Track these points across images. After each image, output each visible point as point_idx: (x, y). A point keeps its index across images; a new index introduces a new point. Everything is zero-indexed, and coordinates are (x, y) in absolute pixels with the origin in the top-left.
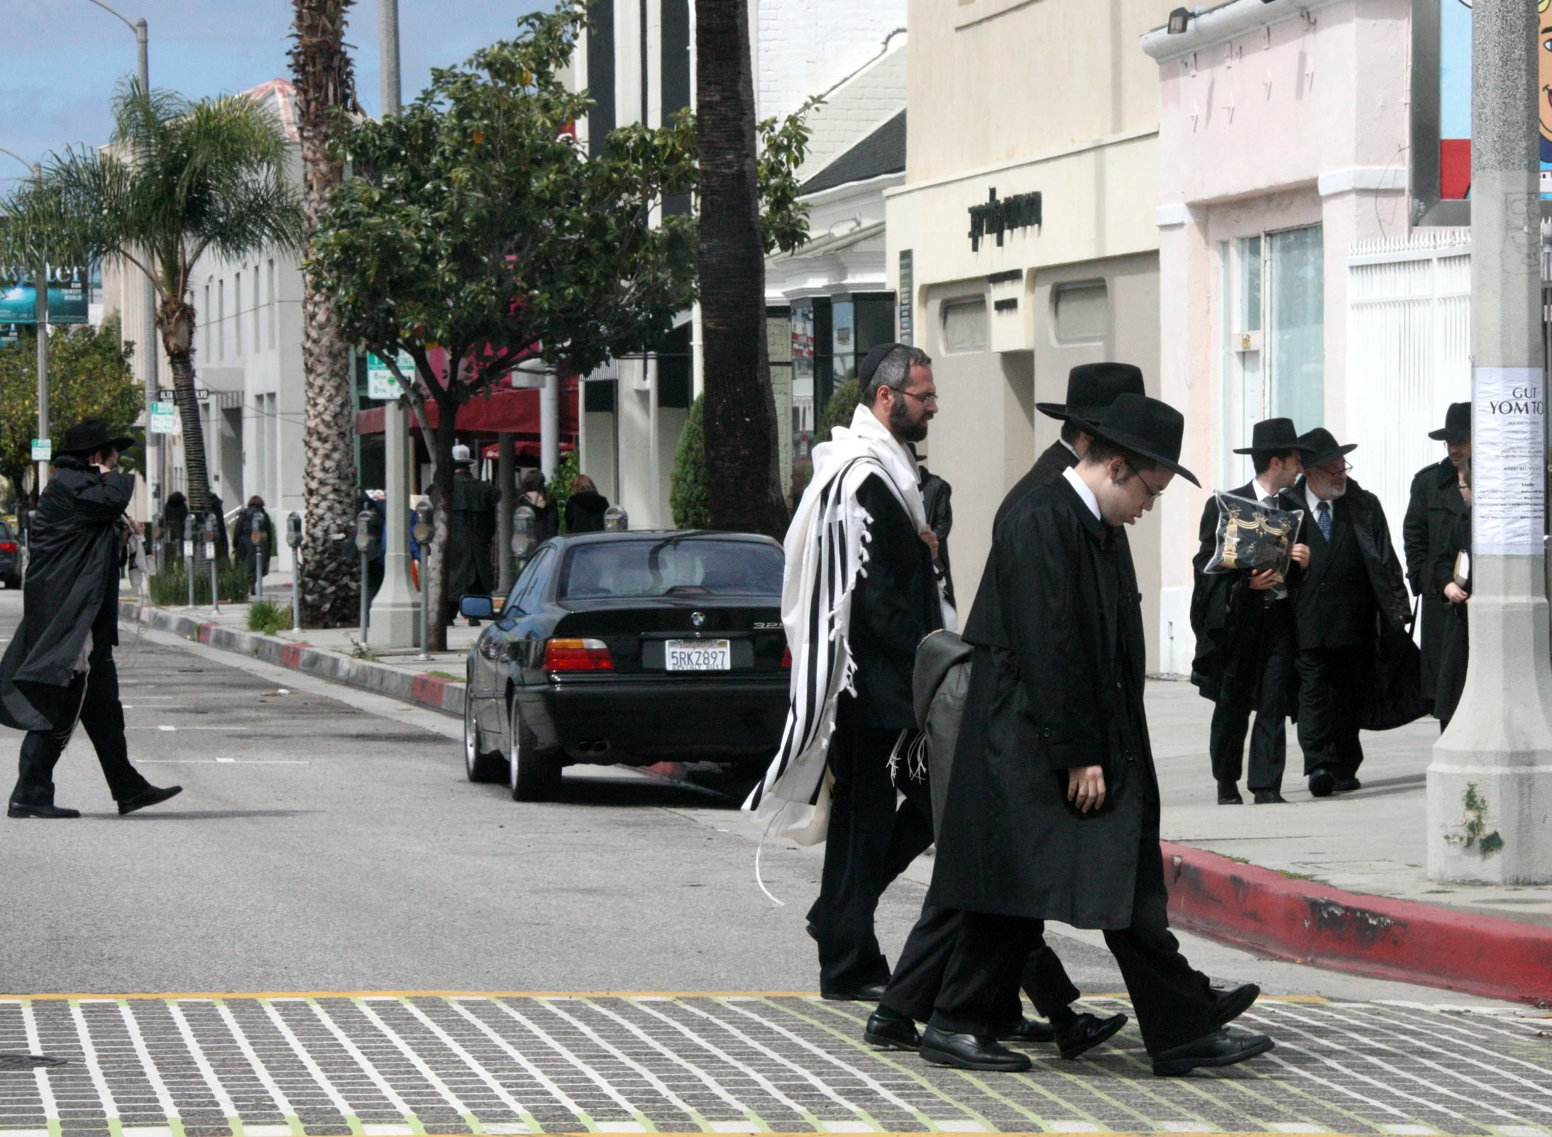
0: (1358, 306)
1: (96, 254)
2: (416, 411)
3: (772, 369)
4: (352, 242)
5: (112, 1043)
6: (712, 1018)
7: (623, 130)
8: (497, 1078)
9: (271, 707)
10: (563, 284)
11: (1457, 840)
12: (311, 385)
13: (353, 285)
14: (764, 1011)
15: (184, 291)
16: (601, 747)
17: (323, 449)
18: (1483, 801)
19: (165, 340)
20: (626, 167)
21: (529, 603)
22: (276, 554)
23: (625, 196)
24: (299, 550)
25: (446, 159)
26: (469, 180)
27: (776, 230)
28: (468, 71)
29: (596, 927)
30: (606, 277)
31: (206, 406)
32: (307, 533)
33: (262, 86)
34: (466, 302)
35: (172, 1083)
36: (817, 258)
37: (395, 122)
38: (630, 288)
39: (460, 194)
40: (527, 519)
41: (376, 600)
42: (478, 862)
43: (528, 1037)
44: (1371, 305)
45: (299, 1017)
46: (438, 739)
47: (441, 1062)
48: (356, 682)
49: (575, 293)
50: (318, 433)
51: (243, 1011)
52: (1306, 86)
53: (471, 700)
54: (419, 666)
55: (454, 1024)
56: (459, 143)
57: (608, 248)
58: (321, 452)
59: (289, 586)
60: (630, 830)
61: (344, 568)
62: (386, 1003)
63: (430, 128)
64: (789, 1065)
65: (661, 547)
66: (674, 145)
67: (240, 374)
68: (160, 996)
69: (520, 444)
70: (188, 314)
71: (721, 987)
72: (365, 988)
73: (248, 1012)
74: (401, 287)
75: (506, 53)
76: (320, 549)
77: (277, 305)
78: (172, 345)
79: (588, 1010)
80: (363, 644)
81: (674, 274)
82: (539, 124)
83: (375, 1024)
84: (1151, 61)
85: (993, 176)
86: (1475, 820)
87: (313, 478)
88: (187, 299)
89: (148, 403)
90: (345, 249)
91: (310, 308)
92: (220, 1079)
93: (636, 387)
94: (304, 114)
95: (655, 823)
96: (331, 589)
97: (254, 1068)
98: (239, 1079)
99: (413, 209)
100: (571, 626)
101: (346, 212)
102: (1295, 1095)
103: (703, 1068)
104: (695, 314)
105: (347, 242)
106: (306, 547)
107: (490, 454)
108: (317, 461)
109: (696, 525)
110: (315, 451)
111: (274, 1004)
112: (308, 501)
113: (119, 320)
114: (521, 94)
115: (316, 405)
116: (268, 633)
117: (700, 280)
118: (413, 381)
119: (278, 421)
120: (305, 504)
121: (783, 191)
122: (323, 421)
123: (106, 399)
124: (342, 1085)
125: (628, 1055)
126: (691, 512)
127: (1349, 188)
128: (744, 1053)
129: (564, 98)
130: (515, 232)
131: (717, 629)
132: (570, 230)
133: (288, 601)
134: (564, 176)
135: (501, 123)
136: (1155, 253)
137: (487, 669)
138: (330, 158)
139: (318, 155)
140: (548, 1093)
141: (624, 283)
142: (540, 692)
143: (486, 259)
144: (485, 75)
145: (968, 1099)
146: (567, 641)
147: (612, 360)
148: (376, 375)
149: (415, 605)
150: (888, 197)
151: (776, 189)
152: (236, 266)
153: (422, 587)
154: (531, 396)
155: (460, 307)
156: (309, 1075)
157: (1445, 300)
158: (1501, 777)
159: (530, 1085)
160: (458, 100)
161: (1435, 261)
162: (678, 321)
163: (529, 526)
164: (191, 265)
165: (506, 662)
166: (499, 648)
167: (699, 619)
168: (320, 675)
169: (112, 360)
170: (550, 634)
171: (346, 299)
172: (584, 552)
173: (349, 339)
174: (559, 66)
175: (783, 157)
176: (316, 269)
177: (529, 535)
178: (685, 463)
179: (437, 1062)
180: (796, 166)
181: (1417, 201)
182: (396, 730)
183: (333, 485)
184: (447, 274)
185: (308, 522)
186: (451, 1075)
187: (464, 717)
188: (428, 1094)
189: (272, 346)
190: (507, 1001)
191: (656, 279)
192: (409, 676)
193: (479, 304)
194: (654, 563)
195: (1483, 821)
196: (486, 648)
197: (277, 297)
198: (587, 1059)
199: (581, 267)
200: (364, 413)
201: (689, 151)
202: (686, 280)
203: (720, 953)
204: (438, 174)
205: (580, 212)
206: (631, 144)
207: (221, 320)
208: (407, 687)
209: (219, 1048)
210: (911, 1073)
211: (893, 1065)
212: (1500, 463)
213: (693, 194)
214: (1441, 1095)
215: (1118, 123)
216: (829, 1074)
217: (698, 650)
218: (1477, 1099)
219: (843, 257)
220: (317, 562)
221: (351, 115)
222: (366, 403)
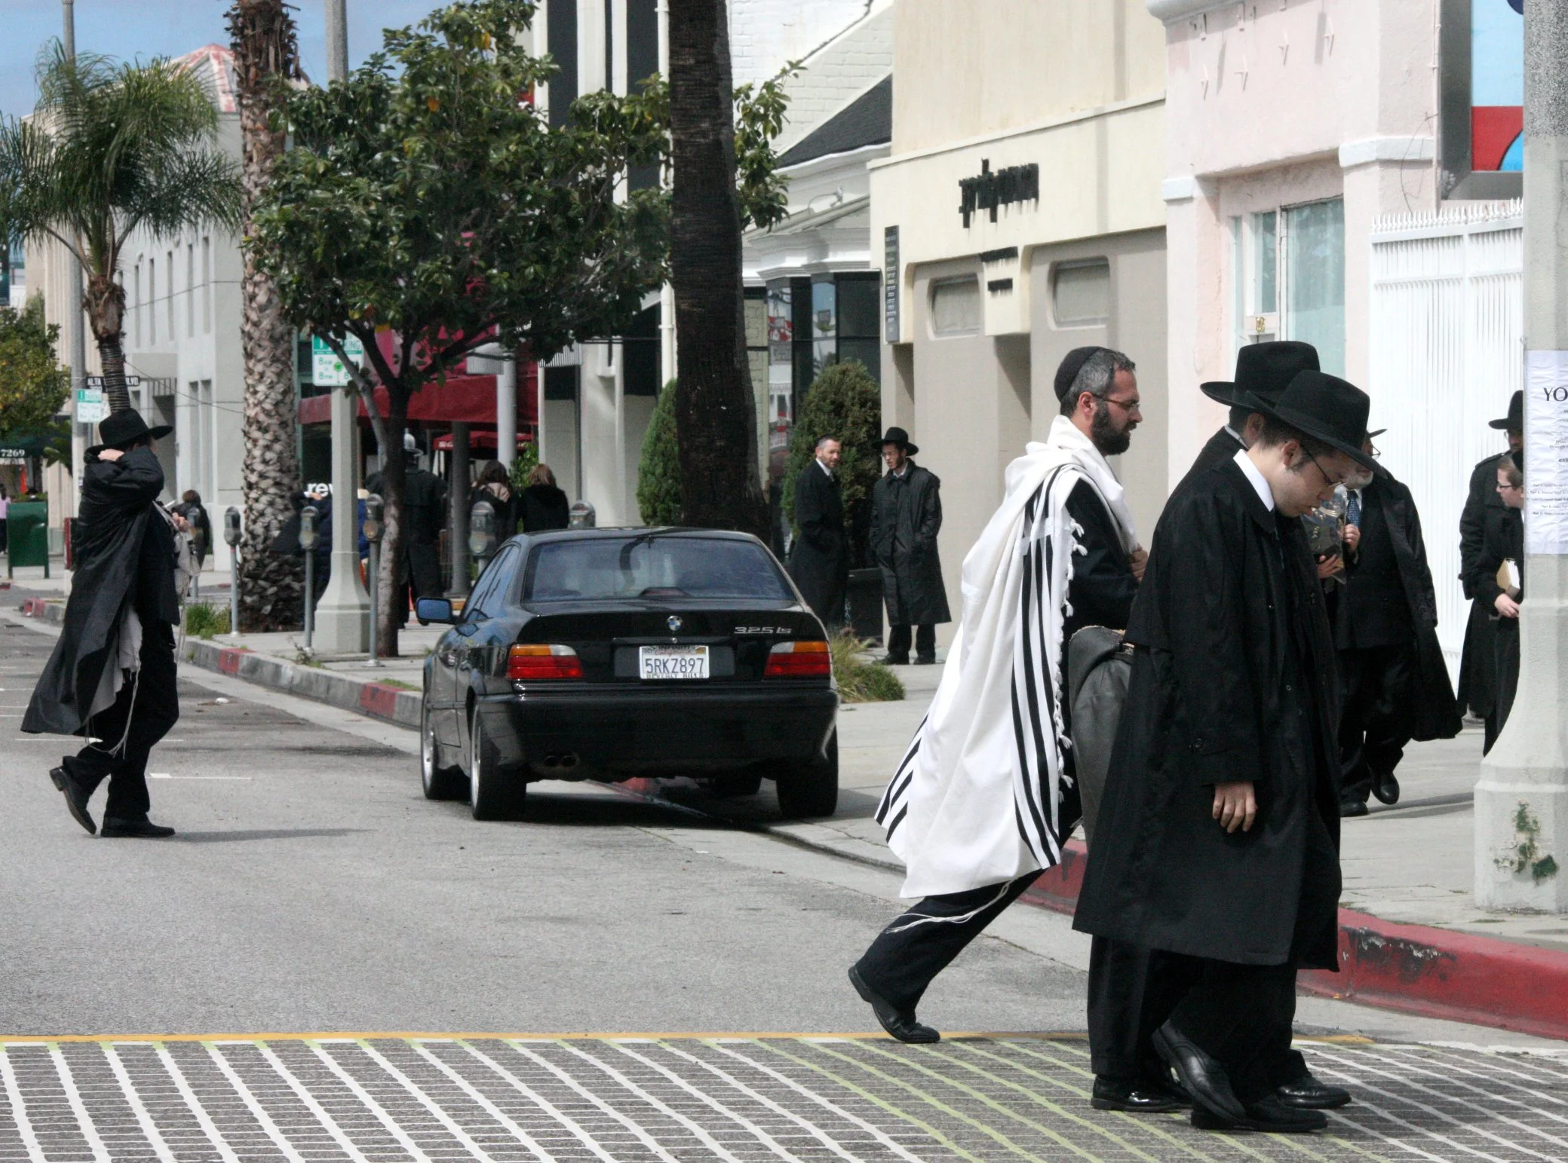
0: (1382, 286)
1: (20, 230)
2: (366, 399)
3: (751, 354)
4: (297, 218)
5: (42, 1092)
6: (701, 1063)
7: (588, 97)
8: (469, 1131)
9: (209, 718)
10: (524, 263)
11: (1507, 864)
12: (250, 372)
13: (299, 264)
14: (758, 1054)
15: (113, 271)
16: (569, 762)
17: (264, 440)
18: (1535, 822)
19: (93, 324)
20: (593, 137)
21: (491, 607)
22: (211, 552)
23: (590, 168)
24: (238, 548)
25: (398, 128)
26: (423, 150)
27: (752, 205)
28: (422, 32)
29: (570, 960)
30: (570, 255)
31: (137, 394)
32: (247, 529)
33: (196, 52)
34: (419, 282)
35: (110, 1138)
36: (795, 235)
37: (342, 89)
38: (595, 267)
39: (413, 166)
40: (486, 515)
41: (321, 602)
42: (439, 887)
43: (500, 1084)
44: (1397, 285)
45: (247, 1061)
46: (390, 752)
47: (406, 1113)
48: (300, 690)
49: (536, 272)
50: (258, 422)
51: (186, 1055)
52: (1326, 49)
53: (429, 711)
54: (368, 673)
55: (418, 1070)
56: (412, 110)
57: (571, 224)
58: (261, 443)
59: (225, 587)
60: (602, 853)
61: (286, 567)
62: (342, 1046)
63: (379, 95)
64: (790, 1116)
65: (635, 544)
66: (642, 113)
67: (173, 359)
68: (94, 1038)
69: (474, 434)
70: (117, 295)
71: (710, 1028)
72: (320, 1029)
73: (189, 1055)
74: (349, 266)
75: (463, 14)
76: (260, 547)
77: (212, 286)
78: (100, 329)
79: (565, 1053)
80: (307, 649)
81: (643, 253)
82: (498, 90)
83: (332, 1070)
84: (1158, 23)
85: (985, 147)
86: (1527, 842)
87: (253, 471)
88: (116, 279)
89: (74, 390)
90: (290, 226)
91: (250, 288)
92: (162, 1133)
93: (600, 373)
94: (242, 81)
95: (629, 844)
96: (272, 590)
97: (199, 1120)
98: (182, 1133)
99: (361, 181)
100: (535, 631)
101: (288, 185)
102: (1346, 1149)
103: (695, 1119)
104: (666, 297)
105: (292, 218)
106: (245, 545)
107: (442, 445)
108: (257, 452)
109: (665, 522)
110: (255, 442)
111: (220, 1048)
112: (247, 496)
113: (42, 302)
114: (478, 60)
115: (255, 393)
116: (204, 637)
117: (670, 259)
118: (361, 366)
119: (214, 410)
120: (244, 498)
121: (760, 163)
122: (264, 410)
123: (29, 386)
124: (298, 1139)
125: (612, 1104)
126: (660, 507)
127: (1374, 158)
128: (739, 1103)
129: (526, 63)
130: (470, 208)
131: (696, 634)
132: (531, 205)
133: (226, 603)
134: (526, 147)
135: (458, 90)
136: (1161, 230)
137: (445, 675)
138: (272, 127)
139: (259, 125)
140: (525, 1149)
141: (589, 262)
142: (500, 702)
143: (440, 236)
144: (441, 38)
145: (987, 1155)
146: (533, 647)
147: (575, 345)
148: (321, 360)
149: (363, 607)
150: (873, 170)
151: (752, 162)
152: (167, 244)
153: (372, 590)
154: (488, 383)
155: (413, 288)
156: (260, 1128)
157: (1477, 279)
158: (1556, 795)
159: (504, 1139)
160: (411, 64)
161: (1466, 238)
162: (646, 303)
163: (487, 522)
164: (121, 242)
165: (467, 669)
166: (458, 653)
167: (675, 623)
168: (259, 682)
169: (35, 345)
170: (514, 639)
171: (290, 279)
172: (552, 550)
173: (293, 321)
174: (520, 29)
175: (759, 126)
176: (259, 247)
177: (488, 533)
178: (653, 455)
179: (402, 1113)
180: (774, 137)
181: (1446, 173)
182: (347, 743)
183: (274, 478)
184: (399, 251)
185: (247, 518)
186: (417, 1128)
187: (420, 728)
188: (392, 1150)
189: (207, 329)
190: (475, 1043)
191: (623, 257)
192: (359, 685)
193: (434, 283)
194: (625, 562)
195: (1536, 844)
196: (444, 653)
197: (212, 277)
198: (567, 1109)
199: (542, 245)
200: (306, 400)
201: (659, 121)
202: (655, 259)
203: (707, 989)
204: (387, 144)
205: (541, 186)
206: (596, 113)
207: (152, 302)
208: (356, 695)
209: (160, 1097)
210: (923, 1125)
211: (903, 1116)
212: (1554, 455)
213: (663, 168)
214: (1507, 1149)
215: (1121, 91)
216: (833, 1126)
217: (674, 657)
218: (1546, 1153)
219: (824, 234)
220: (256, 561)
221: (294, 84)
222: (309, 390)
